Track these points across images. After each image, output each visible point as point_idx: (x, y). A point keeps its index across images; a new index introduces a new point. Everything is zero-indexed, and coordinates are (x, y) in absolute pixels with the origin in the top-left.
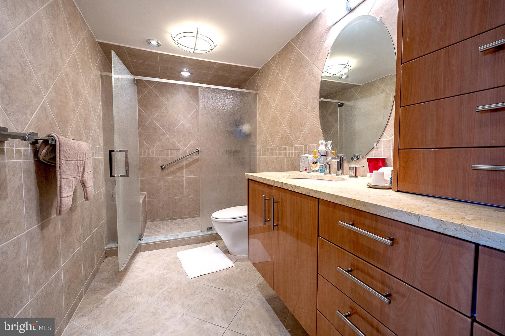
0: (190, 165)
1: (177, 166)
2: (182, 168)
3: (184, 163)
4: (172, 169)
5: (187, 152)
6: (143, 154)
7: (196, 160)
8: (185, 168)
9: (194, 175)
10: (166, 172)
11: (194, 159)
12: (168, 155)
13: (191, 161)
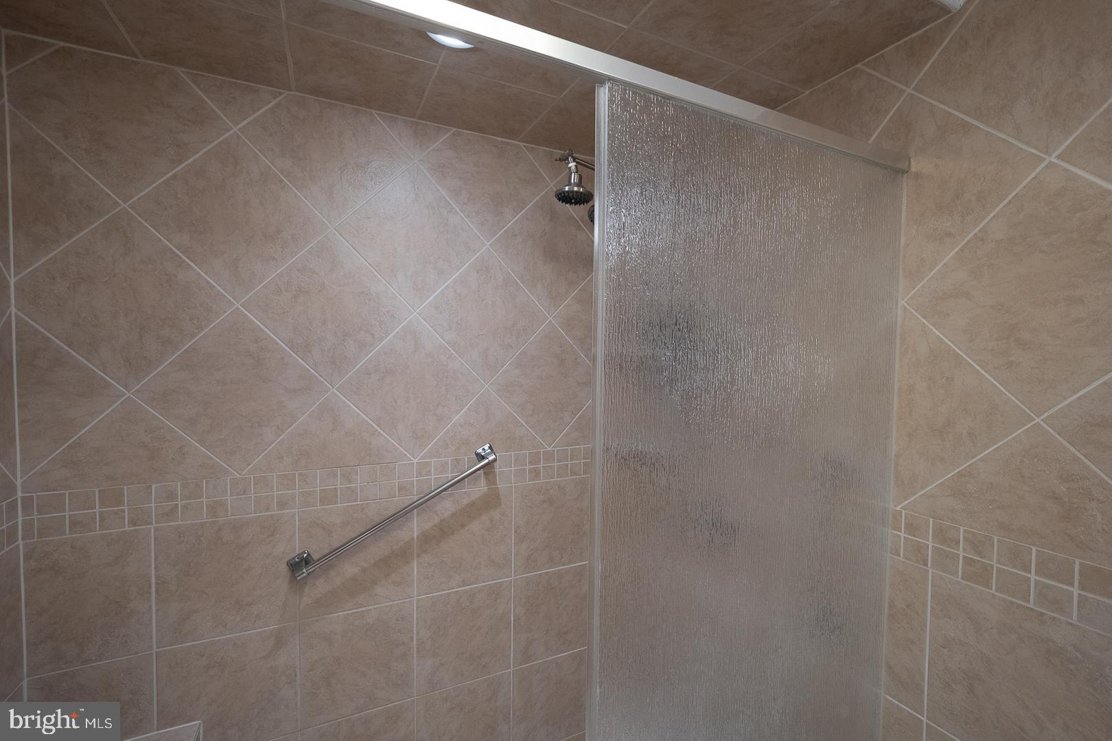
0: (443, 531)
1: (378, 549)
2: (403, 555)
3: (415, 527)
4: (349, 569)
5: (429, 473)
6: (185, 507)
7: (473, 504)
8: (418, 556)
9: (464, 583)
10: (319, 587)
11: (465, 502)
12: (328, 498)
13: (447, 514)
